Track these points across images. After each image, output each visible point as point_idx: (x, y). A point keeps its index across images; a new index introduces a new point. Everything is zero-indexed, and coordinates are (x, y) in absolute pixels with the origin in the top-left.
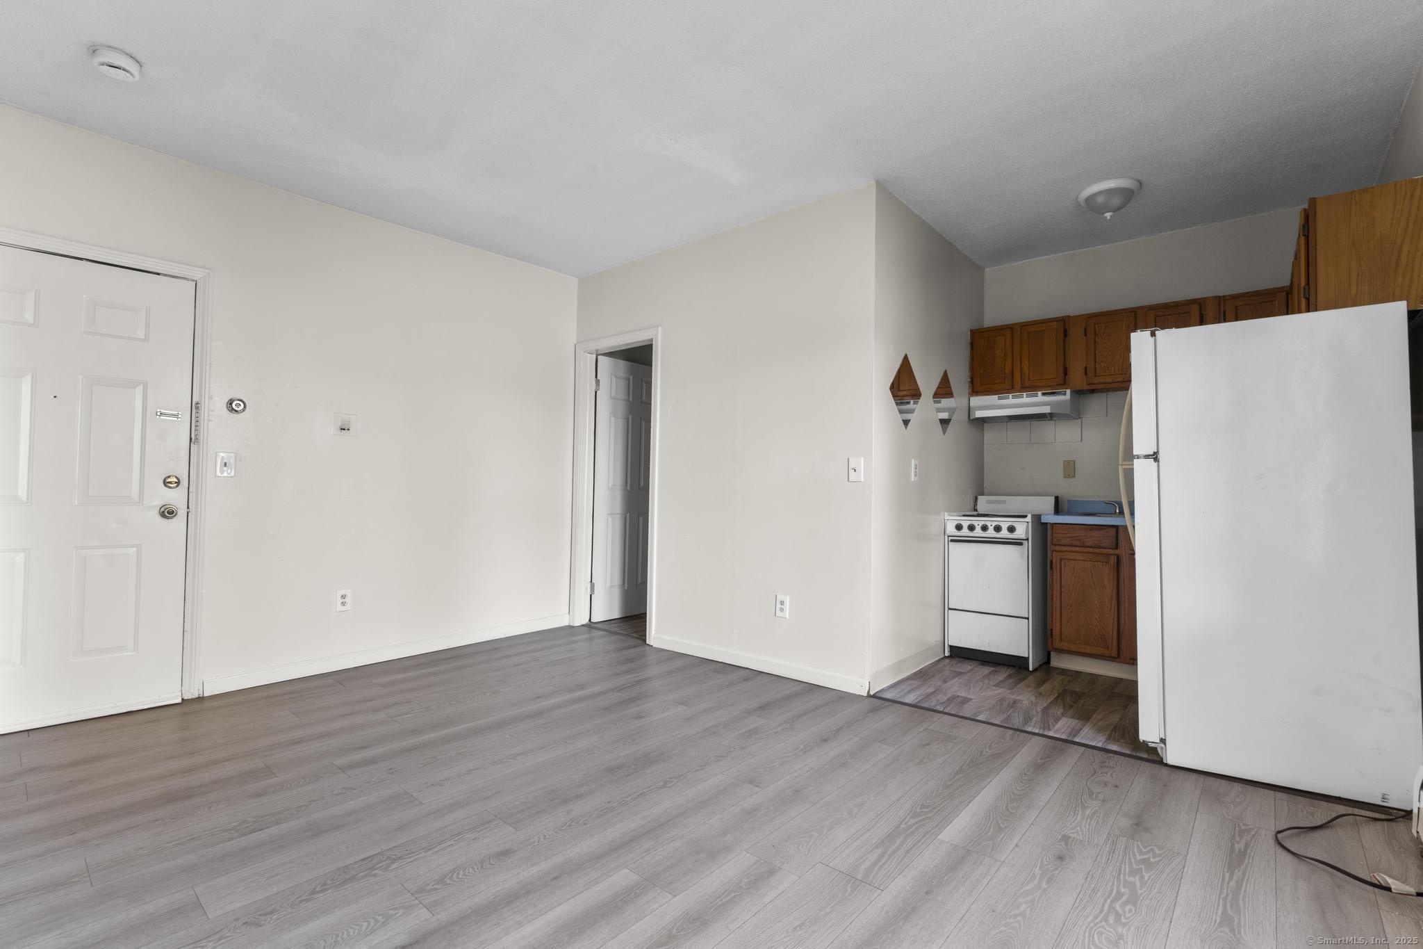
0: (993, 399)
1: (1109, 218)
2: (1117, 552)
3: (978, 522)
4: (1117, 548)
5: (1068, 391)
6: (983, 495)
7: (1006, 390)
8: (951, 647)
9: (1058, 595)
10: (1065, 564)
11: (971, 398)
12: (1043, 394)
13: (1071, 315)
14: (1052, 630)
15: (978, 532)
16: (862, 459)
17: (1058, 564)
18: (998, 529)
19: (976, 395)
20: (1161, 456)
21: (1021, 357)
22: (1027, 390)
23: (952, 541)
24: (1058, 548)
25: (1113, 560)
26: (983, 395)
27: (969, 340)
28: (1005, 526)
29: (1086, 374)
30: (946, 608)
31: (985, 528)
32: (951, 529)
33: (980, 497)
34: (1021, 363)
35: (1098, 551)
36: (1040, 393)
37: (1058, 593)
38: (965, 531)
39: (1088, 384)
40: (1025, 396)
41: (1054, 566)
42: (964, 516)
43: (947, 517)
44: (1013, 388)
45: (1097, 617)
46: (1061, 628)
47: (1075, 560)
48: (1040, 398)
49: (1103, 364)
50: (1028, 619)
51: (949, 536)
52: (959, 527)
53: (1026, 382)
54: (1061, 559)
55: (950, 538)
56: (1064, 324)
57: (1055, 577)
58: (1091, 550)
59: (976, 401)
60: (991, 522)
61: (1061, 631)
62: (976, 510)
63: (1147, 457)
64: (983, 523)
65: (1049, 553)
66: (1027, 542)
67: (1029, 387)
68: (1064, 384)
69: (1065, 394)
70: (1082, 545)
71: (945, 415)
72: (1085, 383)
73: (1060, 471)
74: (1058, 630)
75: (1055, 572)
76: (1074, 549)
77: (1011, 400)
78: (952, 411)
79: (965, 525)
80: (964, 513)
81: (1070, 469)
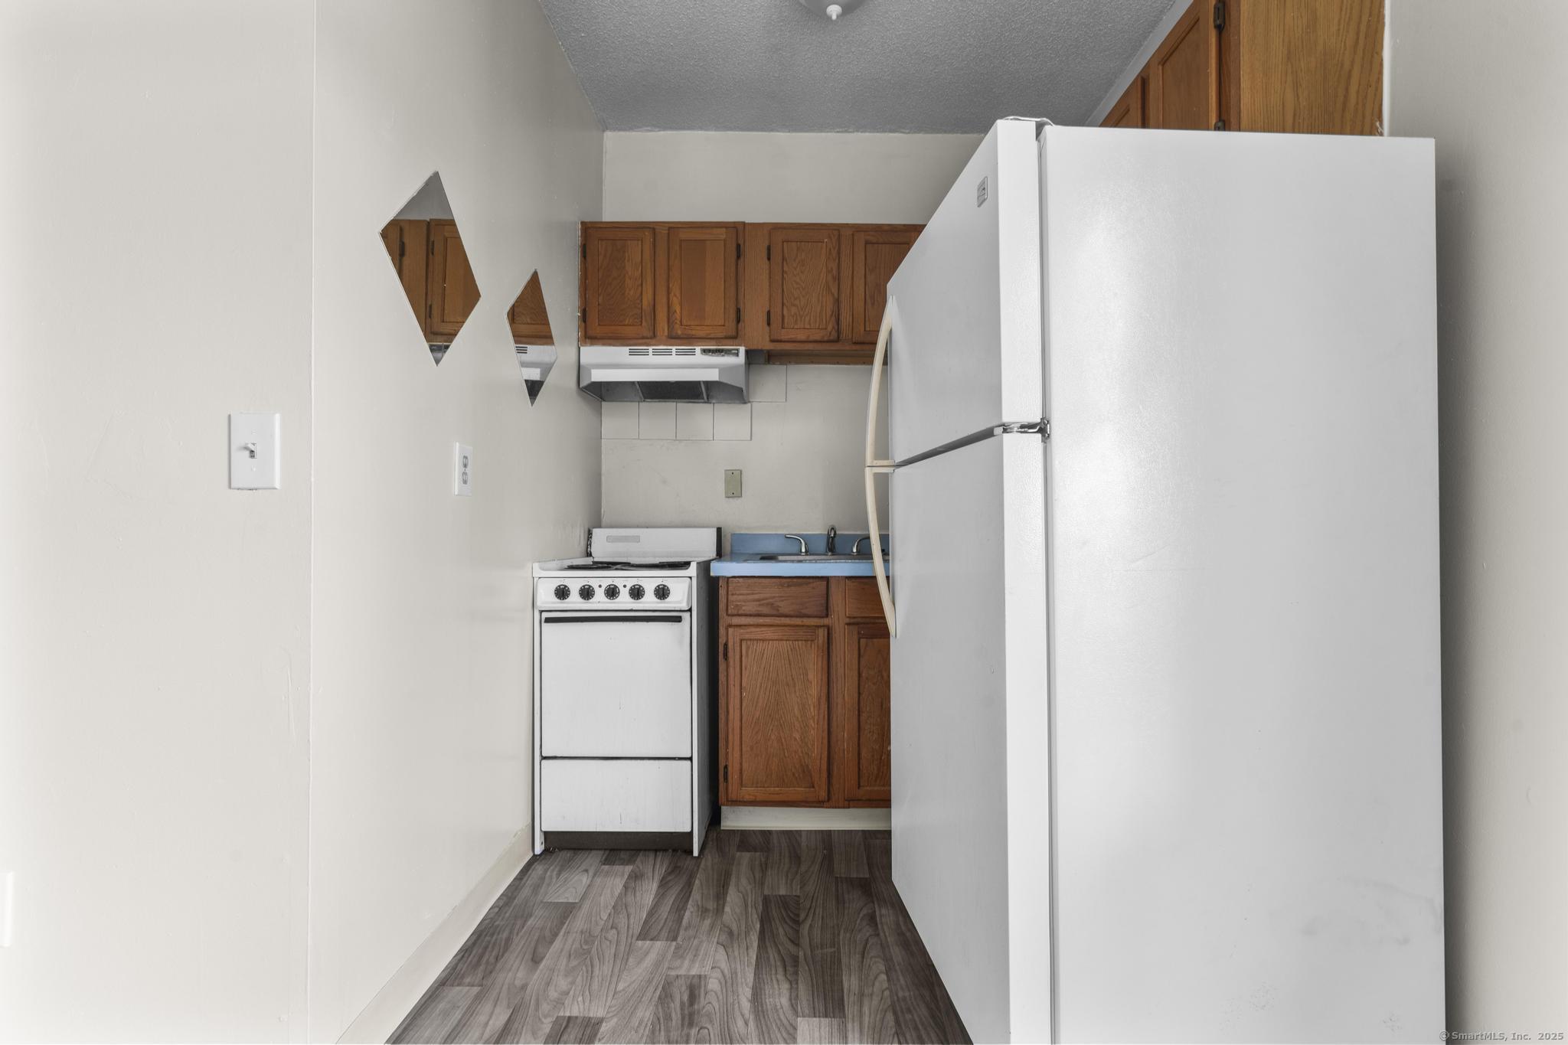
0: (621, 353)
1: (834, 17)
2: (826, 621)
3: (598, 580)
4: (827, 616)
5: (742, 350)
6: (599, 526)
7: (643, 338)
8: (547, 835)
9: (738, 706)
10: (748, 648)
11: (582, 349)
12: (704, 351)
13: (747, 222)
14: (726, 767)
15: (600, 601)
16: (277, 416)
17: (738, 649)
18: (637, 593)
19: (592, 344)
20: (1056, 429)
21: (668, 281)
22: (679, 341)
23: (548, 620)
24: (736, 621)
25: (822, 633)
26: (604, 345)
27: (578, 241)
28: (649, 587)
29: (769, 324)
30: (537, 757)
31: (612, 592)
32: (546, 598)
33: (596, 532)
34: (669, 293)
35: (798, 621)
36: (698, 349)
37: (737, 701)
38: (575, 601)
39: (772, 341)
40: (674, 353)
41: (730, 654)
42: (572, 568)
43: (538, 573)
44: (654, 336)
45: (797, 736)
46: (741, 764)
47: (763, 640)
48: (699, 357)
49: (794, 310)
50: (691, 759)
51: (541, 612)
52: (562, 593)
53: (677, 326)
54: (741, 640)
55: (545, 615)
56: (737, 235)
57: (731, 670)
58: (787, 621)
59: (592, 354)
60: (623, 580)
61: (741, 770)
62: (589, 554)
63: (1026, 428)
64: (609, 582)
65: (722, 631)
66: (689, 614)
67: (682, 337)
68: (735, 337)
69: (737, 355)
70: (775, 613)
71: (535, 374)
72: (768, 339)
73: (721, 487)
74: (737, 767)
75: (731, 663)
76: (761, 620)
77: (651, 359)
78: (547, 369)
79: (575, 587)
80: (569, 563)
81: (734, 485)
